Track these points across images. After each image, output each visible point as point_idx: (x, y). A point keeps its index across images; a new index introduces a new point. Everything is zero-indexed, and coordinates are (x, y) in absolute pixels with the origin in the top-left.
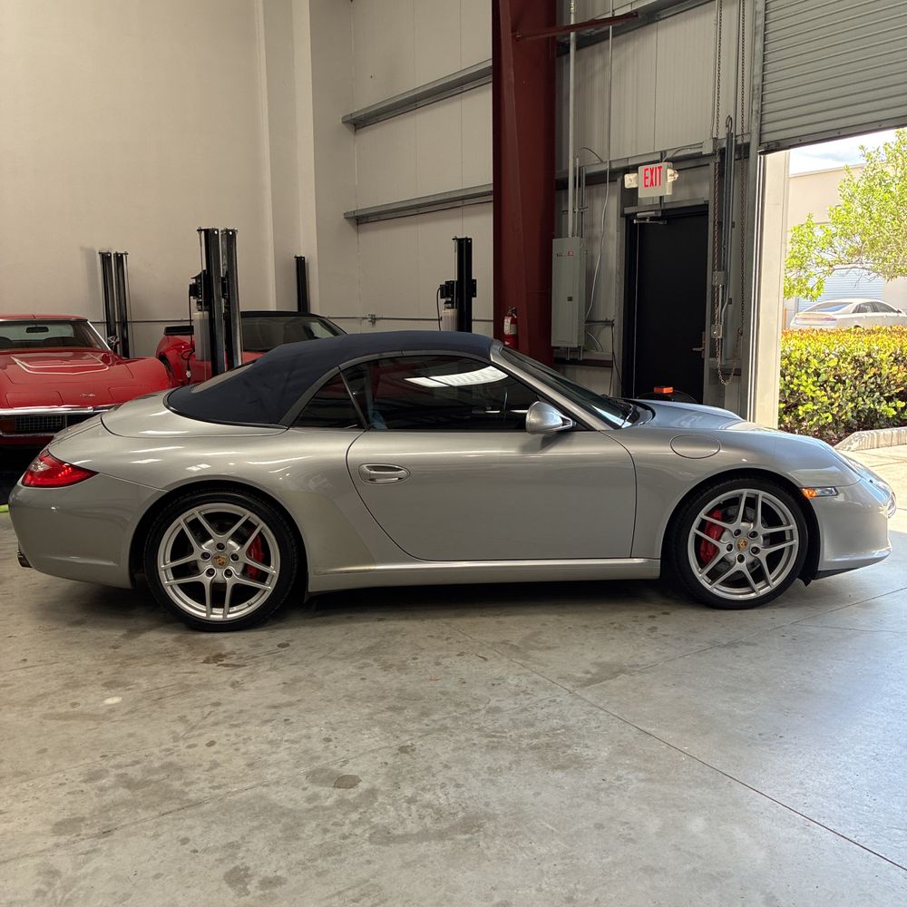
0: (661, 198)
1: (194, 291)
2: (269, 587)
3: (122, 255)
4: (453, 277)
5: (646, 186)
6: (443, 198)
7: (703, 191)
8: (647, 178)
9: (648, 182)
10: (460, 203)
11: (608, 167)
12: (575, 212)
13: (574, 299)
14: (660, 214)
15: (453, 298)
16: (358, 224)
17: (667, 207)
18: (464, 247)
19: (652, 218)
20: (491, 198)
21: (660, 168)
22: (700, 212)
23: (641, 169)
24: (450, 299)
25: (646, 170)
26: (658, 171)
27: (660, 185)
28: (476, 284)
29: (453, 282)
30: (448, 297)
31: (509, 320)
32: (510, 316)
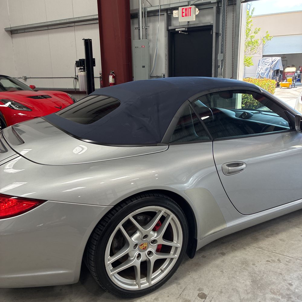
0: (188, 22)
4: (83, 57)
5: (183, 16)
6: (66, 21)
7: (209, 19)
8: (184, 13)
9: (184, 14)
10: (73, 24)
11: (160, 8)
12: (143, 28)
13: (145, 67)
14: (187, 30)
15: (84, 67)
16: (11, 34)
17: (191, 26)
18: (88, 44)
19: (182, 31)
20: (98, 21)
21: (190, 8)
23: (180, 9)
24: (82, 67)
25: (183, 9)
26: (189, 9)
27: (190, 16)
28: (95, 61)
29: (84, 59)
30: (81, 66)
31: (112, 77)
32: (111, 75)
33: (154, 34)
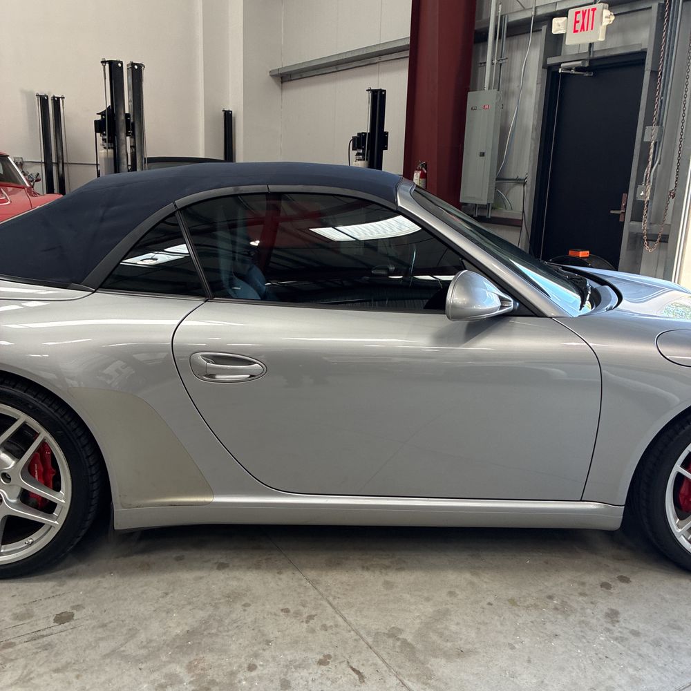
0: (591, 45)
1: (99, 127)
2: (55, 522)
3: (58, 98)
4: (366, 129)
5: (575, 31)
6: (361, 53)
7: (642, 38)
8: (578, 22)
9: (579, 26)
10: (377, 60)
11: (533, 13)
12: (493, 64)
13: (486, 154)
14: (587, 65)
15: (364, 149)
16: (282, 82)
17: (597, 55)
18: (378, 98)
19: (578, 69)
21: (594, 10)
22: (635, 60)
23: (571, 13)
24: (361, 151)
25: (577, 13)
26: (591, 13)
27: (592, 29)
28: (387, 137)
30: (360, 148)
31: (419, 175)
32: (419, 170)
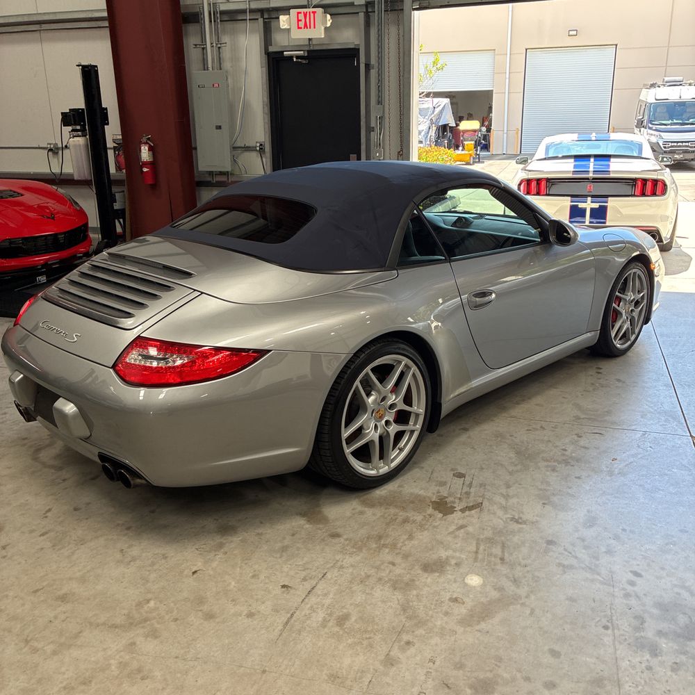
0: (310, 39)
2: (416, 427)
5: (299, 28)
8: (301, 20)
9: (301, 25)
11: (248, 6)
12: (213, 47)
13: (222, 127)
14: (306, 55)
15: (84, 125)
17: (317, 48)
18: (89, 75)
19: (298, 57)
20: (106, 24)
21: (314, 13)
22: (352, 53)
23: (293, 12)
24: (78, 127)
25: (298, 13)
26: (312, 15)
27: (315, 27)
28: (107, 113)
29: (83, 110)
30: (75, 124)
31: (147, 148)
32: (146, 143)
33: (235, 59)
